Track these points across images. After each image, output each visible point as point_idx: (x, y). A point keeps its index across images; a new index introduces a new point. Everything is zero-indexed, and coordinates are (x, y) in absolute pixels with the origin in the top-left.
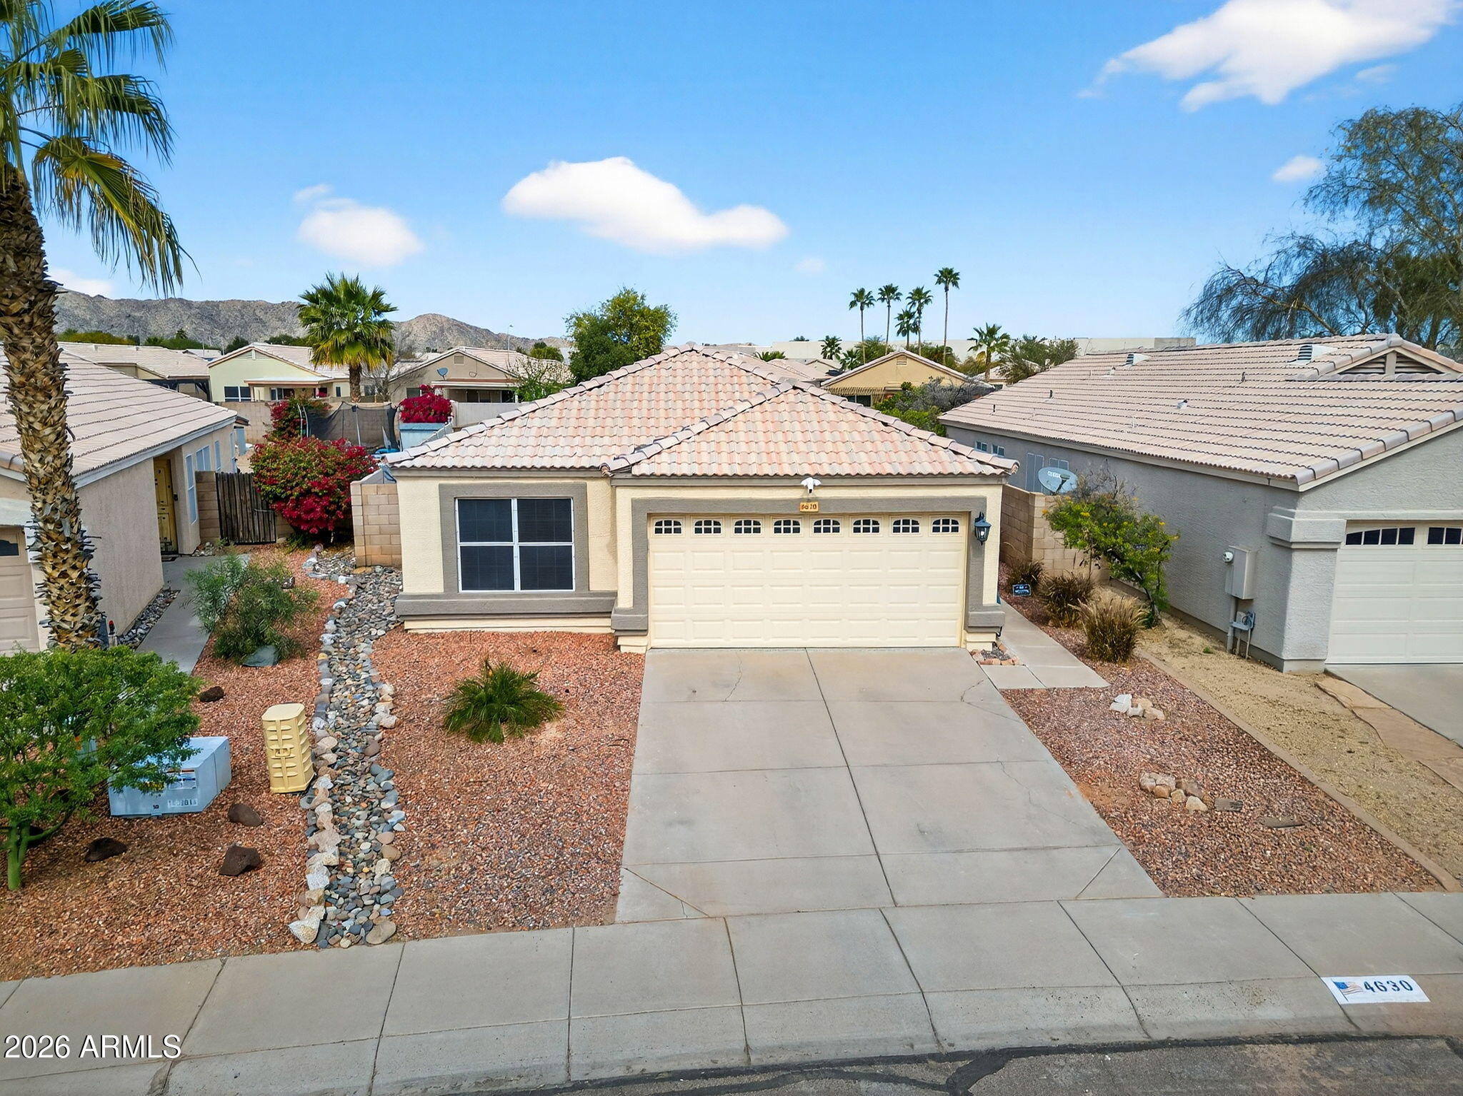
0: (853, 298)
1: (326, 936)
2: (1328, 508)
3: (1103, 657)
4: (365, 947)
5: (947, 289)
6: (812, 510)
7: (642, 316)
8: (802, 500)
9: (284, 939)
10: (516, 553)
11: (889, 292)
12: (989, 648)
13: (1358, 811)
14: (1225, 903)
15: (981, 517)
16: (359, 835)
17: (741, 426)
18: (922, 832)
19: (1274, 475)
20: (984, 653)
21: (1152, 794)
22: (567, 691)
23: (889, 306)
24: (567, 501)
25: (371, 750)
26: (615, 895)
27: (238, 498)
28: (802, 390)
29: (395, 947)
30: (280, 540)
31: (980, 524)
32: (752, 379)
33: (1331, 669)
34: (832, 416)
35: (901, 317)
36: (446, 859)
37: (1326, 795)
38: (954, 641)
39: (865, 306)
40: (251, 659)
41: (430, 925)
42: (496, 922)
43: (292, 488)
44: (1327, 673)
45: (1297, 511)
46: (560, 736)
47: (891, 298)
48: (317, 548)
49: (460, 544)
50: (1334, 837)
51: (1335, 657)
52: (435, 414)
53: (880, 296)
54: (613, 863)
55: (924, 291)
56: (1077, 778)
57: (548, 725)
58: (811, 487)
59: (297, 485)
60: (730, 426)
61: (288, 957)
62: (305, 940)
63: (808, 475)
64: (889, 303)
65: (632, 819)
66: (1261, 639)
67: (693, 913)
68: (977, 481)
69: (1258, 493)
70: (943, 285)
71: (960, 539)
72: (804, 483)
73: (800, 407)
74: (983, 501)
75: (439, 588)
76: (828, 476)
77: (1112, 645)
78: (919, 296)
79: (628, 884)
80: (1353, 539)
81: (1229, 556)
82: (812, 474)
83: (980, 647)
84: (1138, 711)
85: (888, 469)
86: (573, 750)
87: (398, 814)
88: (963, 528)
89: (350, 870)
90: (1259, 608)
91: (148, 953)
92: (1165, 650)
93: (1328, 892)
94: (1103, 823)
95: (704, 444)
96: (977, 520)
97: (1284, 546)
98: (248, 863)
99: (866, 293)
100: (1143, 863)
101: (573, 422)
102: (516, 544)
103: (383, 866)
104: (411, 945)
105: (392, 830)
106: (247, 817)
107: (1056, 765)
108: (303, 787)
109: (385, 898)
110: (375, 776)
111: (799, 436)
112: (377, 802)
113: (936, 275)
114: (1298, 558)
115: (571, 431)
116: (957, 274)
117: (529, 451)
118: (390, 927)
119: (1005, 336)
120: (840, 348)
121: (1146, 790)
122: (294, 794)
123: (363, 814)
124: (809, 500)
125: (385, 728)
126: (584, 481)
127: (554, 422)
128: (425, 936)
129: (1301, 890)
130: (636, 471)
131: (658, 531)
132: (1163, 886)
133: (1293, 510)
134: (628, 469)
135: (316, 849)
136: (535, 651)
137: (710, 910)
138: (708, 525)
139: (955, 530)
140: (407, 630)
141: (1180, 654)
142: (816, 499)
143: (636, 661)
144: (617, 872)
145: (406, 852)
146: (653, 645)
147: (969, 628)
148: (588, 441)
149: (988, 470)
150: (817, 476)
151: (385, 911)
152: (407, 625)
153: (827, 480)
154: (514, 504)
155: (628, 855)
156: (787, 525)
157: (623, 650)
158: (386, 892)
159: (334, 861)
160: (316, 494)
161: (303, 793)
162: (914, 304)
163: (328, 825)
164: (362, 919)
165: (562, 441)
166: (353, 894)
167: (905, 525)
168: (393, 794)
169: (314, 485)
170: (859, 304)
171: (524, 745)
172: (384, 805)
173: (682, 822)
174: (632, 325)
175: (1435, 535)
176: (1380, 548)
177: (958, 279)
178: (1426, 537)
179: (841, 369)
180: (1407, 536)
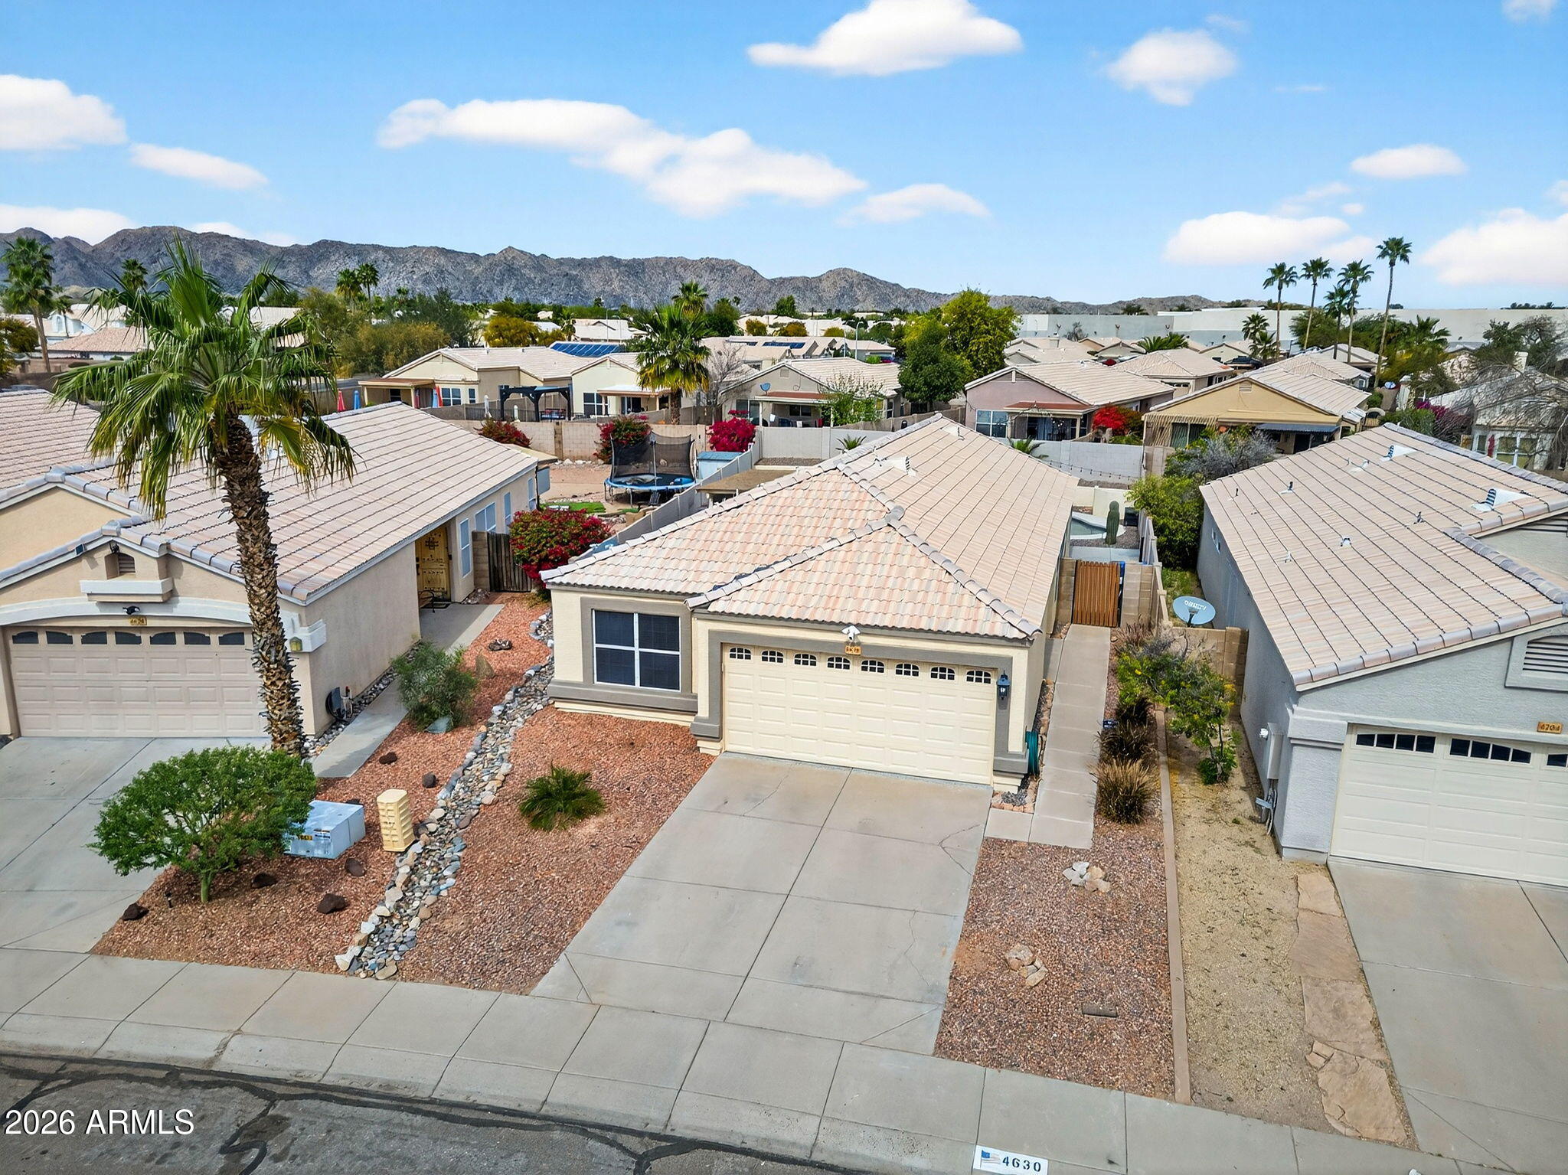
0: (1270, 275)
1: (350, 971)
2: (1329, 709)
4: (373, 981)
5: (1392, 264)
6: (858, 652)
7: (984, 318)
8: (846, 643)
9: (331, 967)
10: (637, 658)
11: (1317, 268)
15: (1008, 675)
18: (796, 964)
19: (1287, 668)
21: (1006, 965)
22: (629, 789)
23: (1315, 284)
24: (677, 621)
25: (463, 823)
26: (544, 974)
27: (503, 554)
28: (894, 528)
29: (390, 983)
31: (1002, 682)
33: (1331, 863)
35: (1331, 296)
38: (984, 780)
39: (1284, 285)
40: (431, 727)
41: (419, 973)
42: (456, 978)
44: (1323, 865)
45: (1293, 708)
46: (594, 831)
47: (1319, 274)
49: (596, 645)
51: (1336, 848)
53: (1304, 272)
54: (558, 947)
55: (1362, 266)
56: (965, 938)
57: (592, 820)
58: (853, 634)
60: (813, 564)
61: (330, 977)
62: (341, 969)
63: (849, 625)
64: (1315, 281)
65: (596, 915)
67: (583, 999)
70: (1387, 259)
71: (990, 690)
72: (848, 630)
73: (883, 548)
74: (1009, 660)
75: (579, 679)
76: (867, 626)
78: (1355, 271)
79: (558, 968)
80: (1364, 741)
81: (1264, 733)
82: (853, 623)
83: (1006, 789)
85: (923, 624)
86: (595, 846)
87: (451, 881)
88: (993, 681)
89: (395, 922)
90: (1279, 790)
91: (259, 959)
92: (1198, 813)
94: (947, 983)
95: (780, 583)
98: (339, 905)
99: (1287, 269)
100: (944, 1024)
101: (700, 545)
102: (637, 649)
103: (414, 923)
104: (401, 984)
105: (439, 894)
106: (358, 870)
107: (960, 922)
108: (403, 849)
109: (402, 948)
110: (454, 846)
111: (865, 581)
112: (444, 869)
113: (1380, 247)
114: (1299, 753)
115: (694, 554)
116: (1408, 245)
118: (393, 969)
119: (1444, 332)
122: (397, 853)
123: (429, 877)
124: (855, 645)
125: (484, 804)
127: (685, 544)
128: (411, 981)
129: (1046, 1074)
130: (712, 607)
131: (732, 656)
132: (940, 1046)
134: (706, 606)
135: (382, 902)
136: (632, 744)
137: (596, 997)
138: (772, 655)
139: (988, 681)
140: (556, 709)
141: (1208, 820)
142: (859, 644)
143: (705, 763)
144: (557, 956)
145: (436, 914)
146: (727, 749)
147: (997, 772)
150: (857, 625)
151: (398, 957)
152: (557, 705)
153: (865, 628)
154: (636, 618)
155: (574, 944)
156: (839, 661)
157: (702, 751)
158: (406, 943)
159: (389, 913)
161: (400, 854)
162: (1349, 281)
163: (401, 884)
164: (382, 960)
165: (682, 566)
166: (387, 940)
167: (943, 671)
168: (457, 864)
169: (551, 554)
170: (1276, 283)
171: (563, 836)
172: (446, 873)
173: (629, 925)
174: (972, 328)
175: (1459, 746)
176: (1394, 752)
177: (1409, 251)
178: (1449, 747)
179: (1251, 356)
180: (1426, 743)
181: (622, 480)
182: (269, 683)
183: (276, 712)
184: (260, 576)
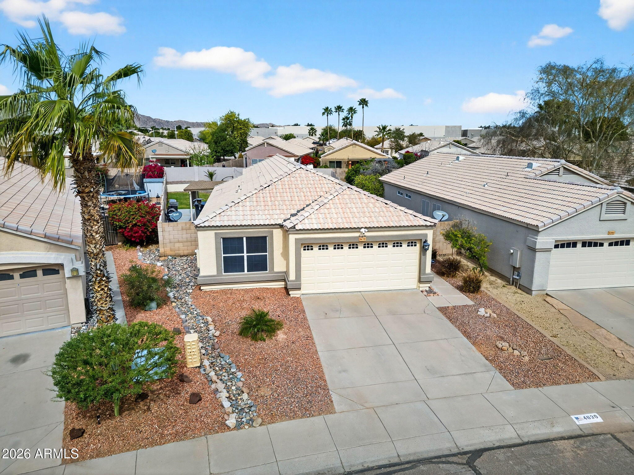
0: (324, 111)
1: (239, 426)
2: (548, 236)
3: (470, 291)
4: (253, 428)
5: (363, 107)
6: (364, 240)
7: (238, 123)
8: (360, 236)
9: (224, 427)
10: (245, 258)
11: (339, 108)
12: (428, 289)
13: (569, 352)
14: (534, 390)
15: (426, 241)
16: (229, 384)
17: (332, 206)
18: (428, 370)
19: (529, 224)
20: (426, 291)
21: (502, 349)
22: (279, 316)
23: (339, 115)
24: (265, 237)
25: (216, 346)
26: (332, 402)
28: (351, 189)
29: (264, 427)
30: (120, 244)
31: (425, 244)
32: (328, 181)
33: (549, 293)
34: (366, 201)
35: (344, 119)
36: (265, 391)
37: (557, 346)
38: (415, 287)
39: (329, 115)
40: (147, 308)
41: (273, 418)
42: (295, 415)
43: (128, 223)
44: (547, 294)
45: (538, 238)
46: (285, 337)
47: (340, 111)
48: (138, 247)
49: (223, 255)
50: (564, 363)
51: (550, 288)
52: (157, 173)
53: (335, 110)
54: (326, 388)
55: (353, 108)
56: (474, 344)
57: (278, 332)
58: (364, 232)
59: (130, 222)
60: (327, 206)
61: (228, 433)
62: (232, 427)
63: (362, 228)
64: (339, 113)
65: (325, 370)
66: (523, 281)
67: (362, 407)
68: (425, 228)
69: (524, 229)
70: (361, 106)
71: (417, 249)
72: (361, 231)
73: (353, 197)
74: (426, 235)
75: (214, 272)
76: (370, 227)
77: (473, 287)
78: (352, 110)
79: (334, 397)
80: (556, 246)
81: (512, 251)
82: (364, 227)
83: (424, 289)
84: (488, 315)
85: (392, 224)
86: (293, 343)
87: (239, 374)
88: (418, 245)
89: (233, 398)
90: (522, 271)
92: (488, 286)
93: (566, 384)
94: (487, 362)
95: (320, 214)
96: (425, 242)
97: (533, 250)
98: (196, 398)
99: (329, 109)
100: (505, 377)
101: (262, 203)
102: (245, 255)
103: (245, 396)
104: (269, 426)
105: (240, 381)
106: (185, 379)
107: (465, 339)
108: (199, 364)
109: (253, 409)
110: (223, 358)
111: (355, 210)
112: (228, 369)
113: (359, 101)
114: (538, 254)
115: (263, 208)
116: (367, 101)
117: (249, 217)
118: (260, 420)
119: (390, 130)
120: (316, 131)
121: (499, 348)
122: (196, 367)
123: (226, 374)
124: (362, 237)
125: (216, 337)
126: (272, 229)
127: (255, 204)
128: (273, 423)
129: (558, 384)
130: (297, 227)
131: (305, 250)
132: (513, 385)
133: (536, 237)
134: (294, 227)
135: (216, 391)
136: (258, 298)
137: (367, 405)
138: (323, 246)
139: (415, 245)
140: (202, 290)
141: (494, 288)
142: (365, 236)
143: (298, 300)
144: (328, 392)
145: (250, 389)
146: (302, 293)
147: (420, 282)
148: (271, 212)
149: (428, 224)
150: (366, 228)
151: (255, 414)
152: (202, 288)
153: (369, 229)
154: (245, 239)
155: (330, 386)
156: (353, 245)
157: (292, 296)
158: (252, 406)
159: (228, 395)
160: (139, 225)
161: (200, 367)
162: (349, 114)
163: (218, 381)
164: (248, 418)
165: (261, 213)
166: (240, 408)
167: (397, 244)
168: (233, 365)
169: (138, 222)
170: (326, 114)
171: (274, 341)
172: (233, 370)
173: (344, 371)
174: (234, 127)
175: (584, 244)
176: (565, 249)
177: (368, 103)
178: (581, 245)
179: (319, 142)
180: (574, 245)
181: (112, 193)
182: (99, 289)
183: (103, 305)
184: (97, 227)
